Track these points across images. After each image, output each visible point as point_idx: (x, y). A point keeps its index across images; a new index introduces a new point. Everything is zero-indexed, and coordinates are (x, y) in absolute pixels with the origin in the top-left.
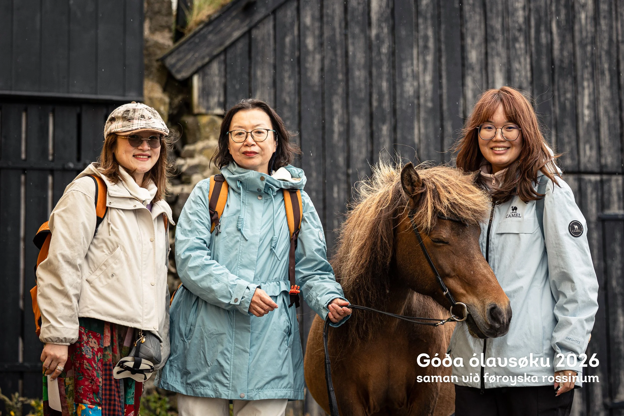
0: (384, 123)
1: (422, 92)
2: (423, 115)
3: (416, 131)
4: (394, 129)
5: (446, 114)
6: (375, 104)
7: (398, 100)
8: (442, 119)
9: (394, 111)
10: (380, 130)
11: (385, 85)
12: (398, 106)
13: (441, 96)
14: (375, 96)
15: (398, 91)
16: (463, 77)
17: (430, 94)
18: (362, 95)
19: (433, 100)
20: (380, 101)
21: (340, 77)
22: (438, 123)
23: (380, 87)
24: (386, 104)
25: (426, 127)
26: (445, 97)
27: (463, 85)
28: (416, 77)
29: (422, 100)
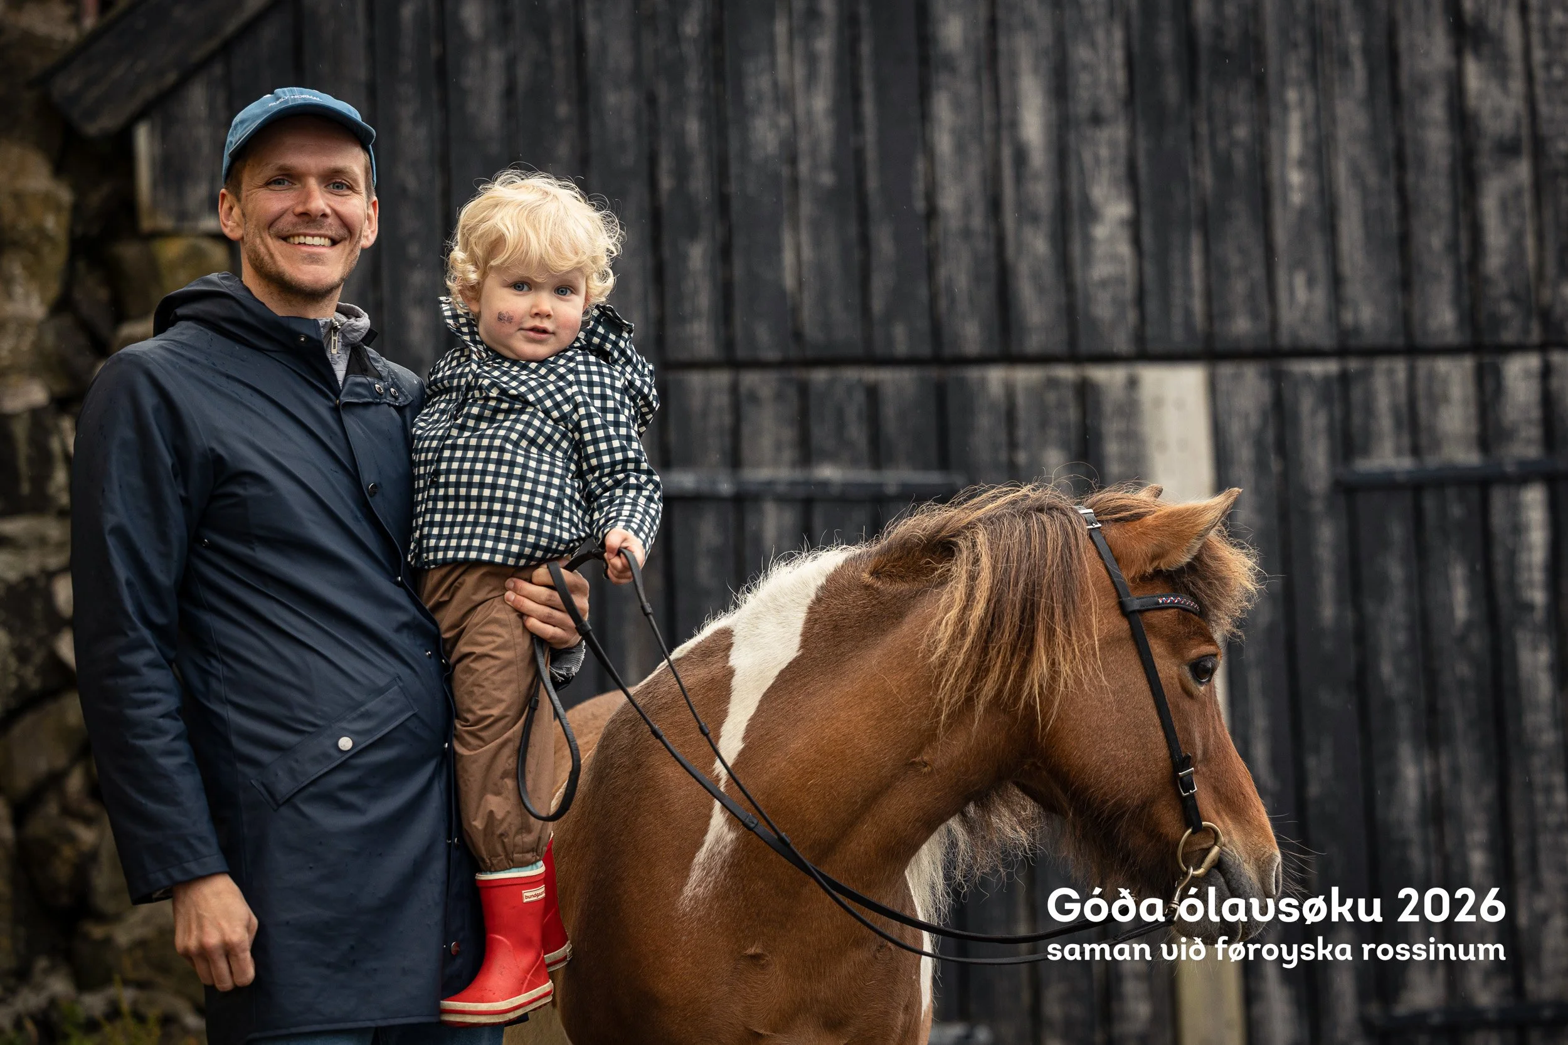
0: (693, 234)
1: (804, 144)
2: (806, 208)
3: (788, 257)
4: (724, 253)
5: (875, 203)
6: (666, 183)
7: (734, 169)
8: (864, 218)
9: (723, 202)
10: (684, 258)
11: (693, 128)
12: (733, 188)
13: (859, 155)
14: (665, 163)
15: (734, 146)
16: (924, 94)
17: (826, 148)
18: (629, 159)
19: (836, 166)
20: (682, 175)
21: (563, 110)
22: (853, 230)
23: (680, 136)
24: (700, 184)
25: (817, 243)
26: (871, 155)
27: (925, 116)
28: (784, 99)
29: (804, 167)
